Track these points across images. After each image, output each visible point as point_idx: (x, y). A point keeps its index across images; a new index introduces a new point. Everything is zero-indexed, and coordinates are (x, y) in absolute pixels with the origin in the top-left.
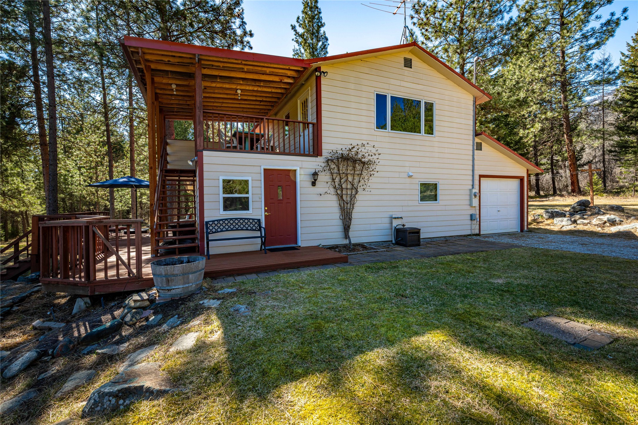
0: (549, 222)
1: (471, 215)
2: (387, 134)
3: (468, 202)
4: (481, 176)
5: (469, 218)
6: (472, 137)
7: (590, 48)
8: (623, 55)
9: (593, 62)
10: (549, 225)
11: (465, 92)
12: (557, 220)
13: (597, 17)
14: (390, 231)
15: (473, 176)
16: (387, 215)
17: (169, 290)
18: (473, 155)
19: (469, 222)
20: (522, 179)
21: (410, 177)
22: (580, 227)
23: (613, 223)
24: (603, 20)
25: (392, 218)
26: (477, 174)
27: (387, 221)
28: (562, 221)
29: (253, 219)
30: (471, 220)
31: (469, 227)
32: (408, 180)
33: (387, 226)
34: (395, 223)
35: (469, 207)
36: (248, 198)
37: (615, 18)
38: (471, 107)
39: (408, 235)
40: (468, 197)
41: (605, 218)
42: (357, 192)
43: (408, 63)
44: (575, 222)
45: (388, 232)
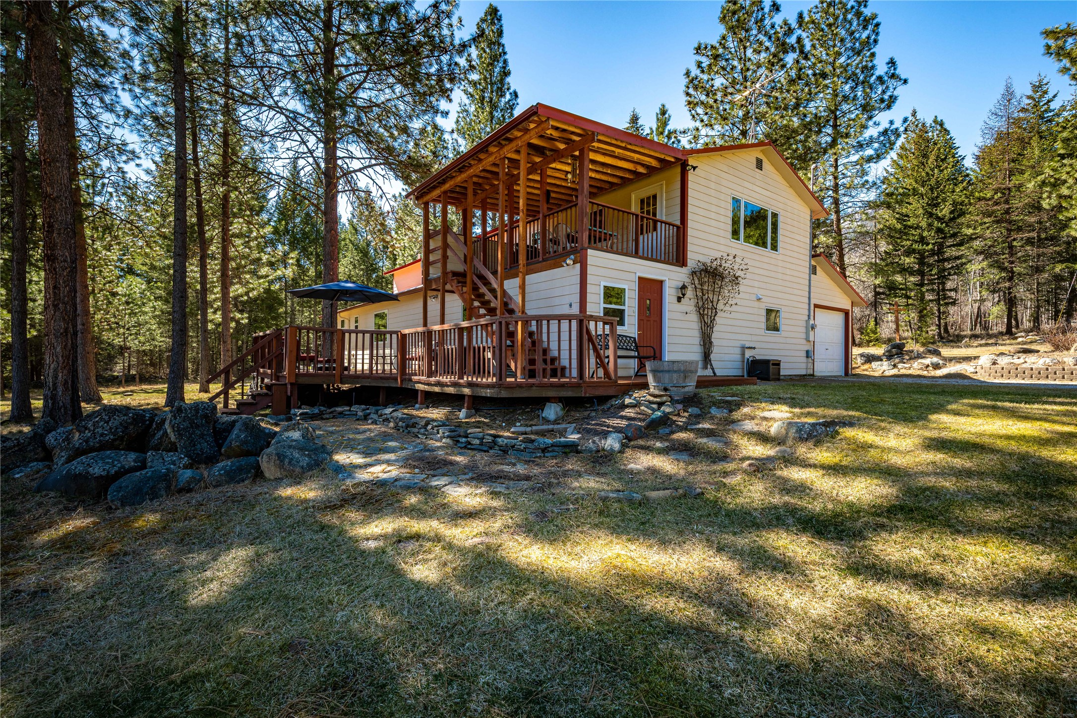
0: (866, 366)
1: (807, 352)
2: (740, 247)
3: (804, 336)
4: (816, 306)
5: (804, 354)
6: (808, 258)
7: (869, 159)
8: (887, 171)
9: (870, 178)
10: (866, 370)
11: (803, 204)
12: (875, 365)
13: (875, 123)
14: (740, 363)
15: (809, 304)
16: (739, 344)
17: (683, 387)
18: (810, 280)
19: (804, 360)
20: (846, 313)
21: (759, 299)
22: (903, 372)
23: (936, 366)
24: (881, 129)
25: (743, 348)
26: (813, 302)
27: (738, 351)
28: (882, 365)
29: (630, 337)
30: (807, 357)
31: (804, 366)
32: (756, 304)
33: (738, 357)
34: (748, 354)
35: (804, 342)
36: (624, 310)
37: (893, 127)
38: (808, 223)
39: (771, 367)
40: (804, 330)
41: (927, 361)
42: (716, 313)
43: (759, 164)
44: (895, 366)
45: (738, 364)
